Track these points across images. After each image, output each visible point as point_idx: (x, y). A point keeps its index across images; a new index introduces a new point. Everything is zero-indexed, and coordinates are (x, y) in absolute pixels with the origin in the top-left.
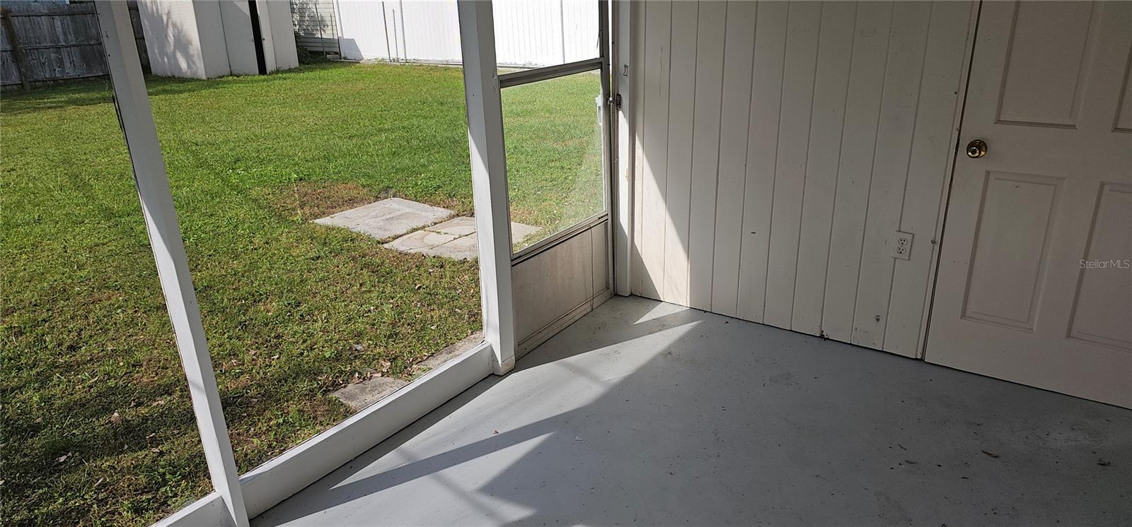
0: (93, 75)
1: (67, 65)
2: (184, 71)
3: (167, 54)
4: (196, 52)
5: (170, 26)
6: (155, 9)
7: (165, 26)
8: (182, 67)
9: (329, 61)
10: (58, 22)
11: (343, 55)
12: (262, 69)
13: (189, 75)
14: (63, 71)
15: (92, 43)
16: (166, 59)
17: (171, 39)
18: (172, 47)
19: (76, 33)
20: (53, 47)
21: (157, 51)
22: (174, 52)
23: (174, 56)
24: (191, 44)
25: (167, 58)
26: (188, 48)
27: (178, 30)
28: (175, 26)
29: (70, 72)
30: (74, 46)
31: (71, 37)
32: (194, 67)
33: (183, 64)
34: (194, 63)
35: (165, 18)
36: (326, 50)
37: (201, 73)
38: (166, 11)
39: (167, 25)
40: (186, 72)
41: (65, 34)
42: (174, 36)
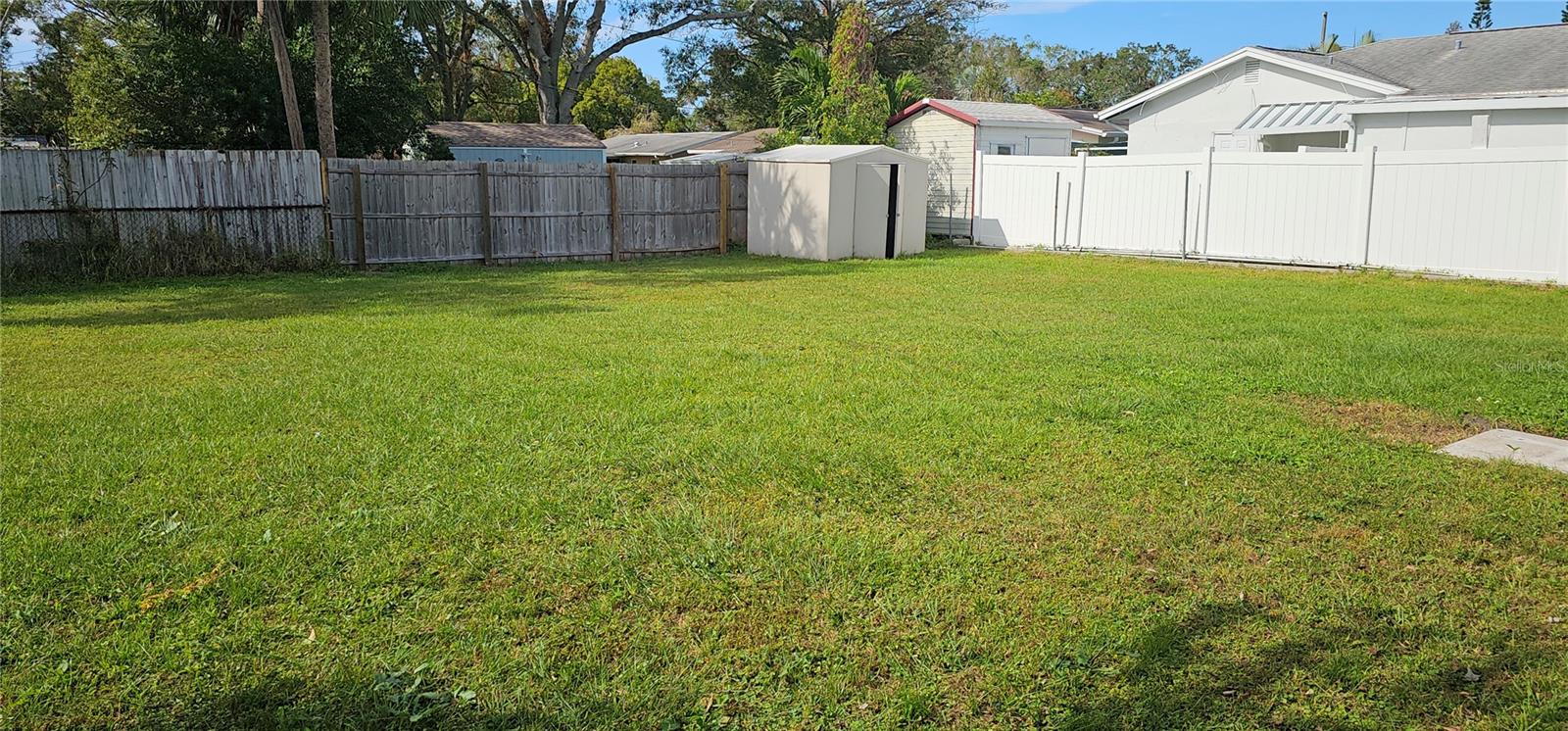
0: (681, 249)
1: (658, 235)
2: (796, 249)
3: (776, 229)
4: (821, 226)
5: (790, 193)
6: (772, 174)
7: (782, 194)
8: (795, 244)
9: (956, 246)
10: (658, 186)
11: (976, 240)
12: (890, 254)
13: (803, 254)
14: (653, 242)
15: (687, 211)
16: (773, 235)
17: (787, 210)
18: (787, 220)
19: (674, 199)
20: (648, 213)
21: (762, 225)
22: (788, 226)
23: (787, 231)
24: (815, 216)
25: (776, 234)
26: (810, 222)
27: (801, 199)
28: (797, 193)
29: (660, 245)
30: (669, 213)
31: (668, 203)
32: (812, 244)
33: (797, 241)
34: (814, 240)
35: (785, 185)
36: (953, 232)
37: (822, 253)
38: (789, 176)
39: (786, 194)
40: (800, 251)
41: (663, 199)
42: (792, 207)
